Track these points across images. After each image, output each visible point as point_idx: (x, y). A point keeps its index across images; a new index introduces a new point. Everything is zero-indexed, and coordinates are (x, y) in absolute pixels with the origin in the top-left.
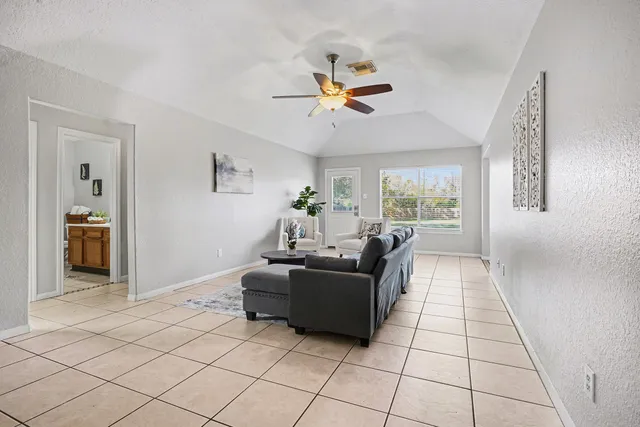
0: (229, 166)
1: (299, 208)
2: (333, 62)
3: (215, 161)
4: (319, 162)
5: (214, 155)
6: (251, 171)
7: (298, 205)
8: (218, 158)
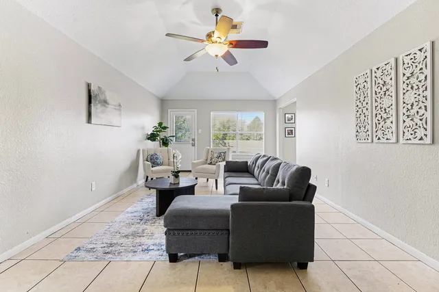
0: (102, 97)
1: (154, 140)
2: (217, 15)
3: (89, 91)
4: (164, 103)
5: (89, 85)
6: (120, 105)
7: (152, 137)
8: (92, 88)
